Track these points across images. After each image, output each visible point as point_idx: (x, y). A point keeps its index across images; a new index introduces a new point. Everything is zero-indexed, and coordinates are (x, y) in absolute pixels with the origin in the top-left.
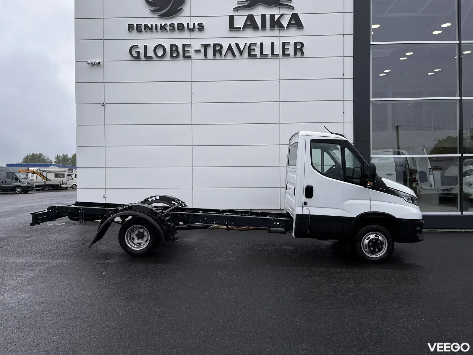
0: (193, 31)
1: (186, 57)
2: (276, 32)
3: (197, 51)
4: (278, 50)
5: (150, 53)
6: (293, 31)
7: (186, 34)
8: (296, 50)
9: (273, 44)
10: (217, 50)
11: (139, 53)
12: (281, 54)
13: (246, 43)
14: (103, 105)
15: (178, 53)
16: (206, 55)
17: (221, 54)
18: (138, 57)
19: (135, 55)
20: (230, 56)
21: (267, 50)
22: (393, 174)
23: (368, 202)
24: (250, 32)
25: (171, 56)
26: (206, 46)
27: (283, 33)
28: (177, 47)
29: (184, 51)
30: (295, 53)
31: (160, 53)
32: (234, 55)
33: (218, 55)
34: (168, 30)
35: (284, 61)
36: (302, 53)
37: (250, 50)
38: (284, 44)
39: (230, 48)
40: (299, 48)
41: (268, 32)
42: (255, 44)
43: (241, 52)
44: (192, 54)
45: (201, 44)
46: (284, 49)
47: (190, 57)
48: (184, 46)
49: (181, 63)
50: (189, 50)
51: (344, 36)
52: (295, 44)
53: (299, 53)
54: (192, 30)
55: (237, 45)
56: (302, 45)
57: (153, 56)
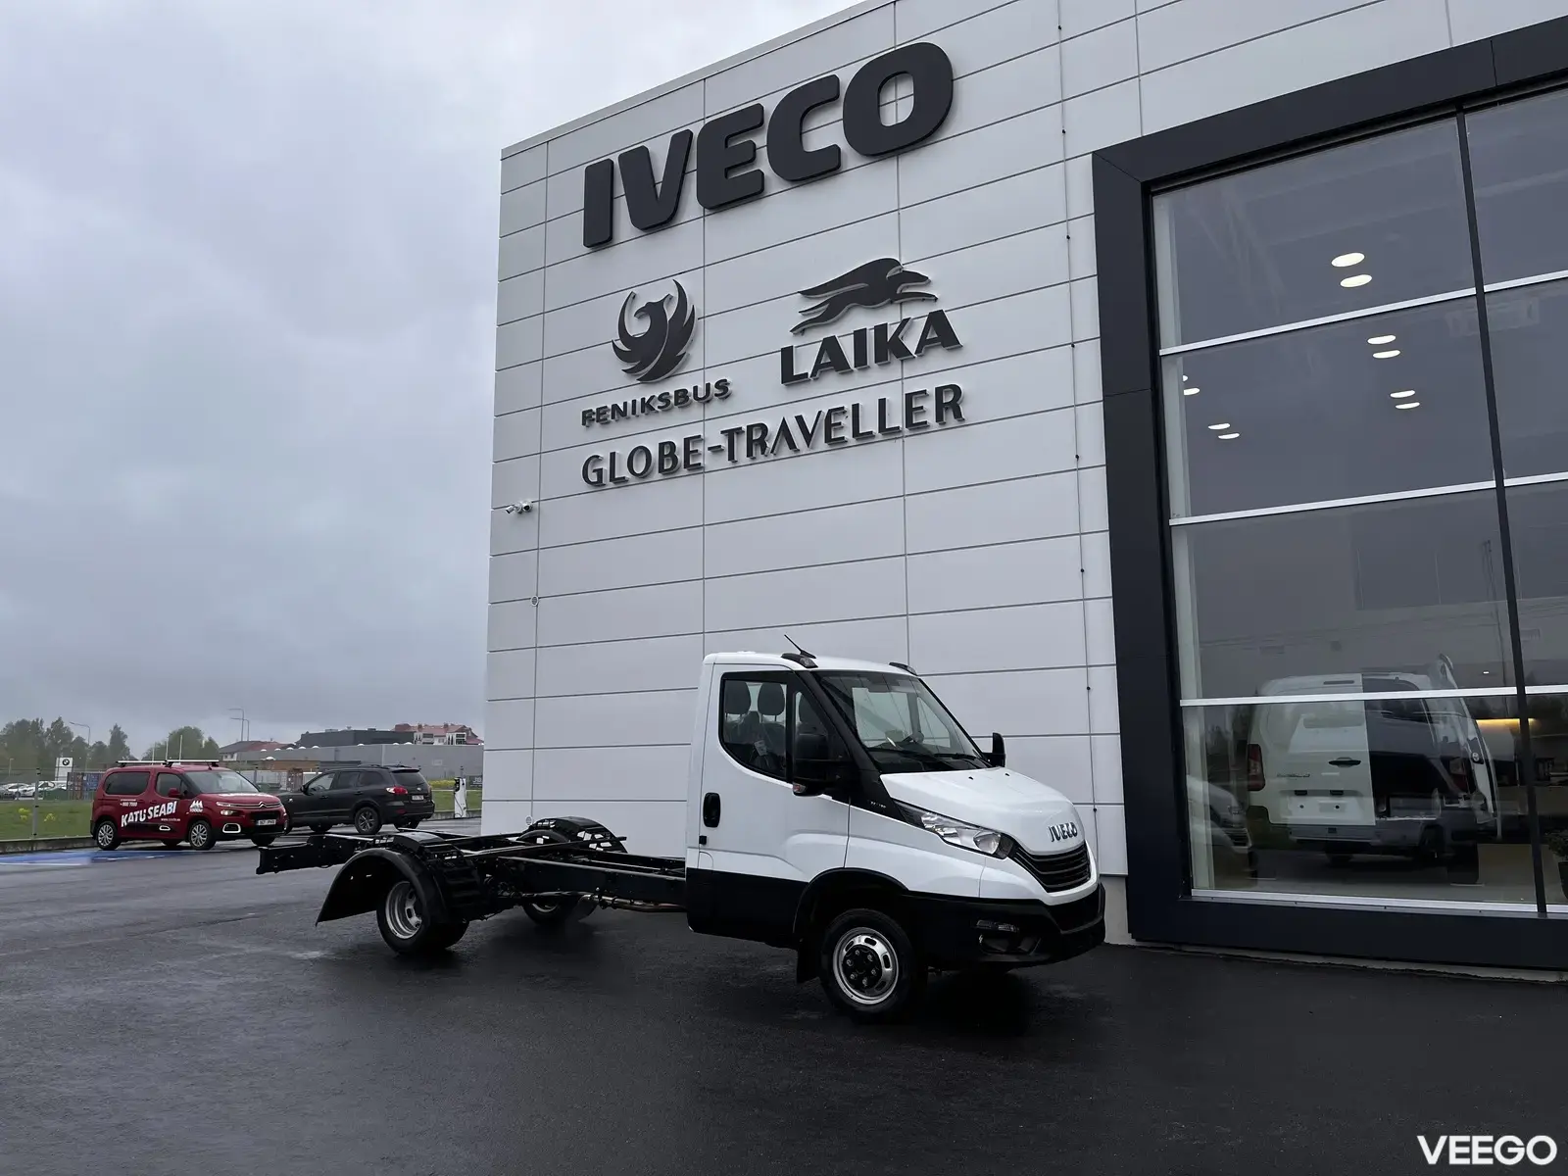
0: (708, 401)
1: (693, 468)
2: (894, 369)
3: (716, 449)
4: (896, 419)
5: (622, 471)
6: (938, 358)
7: (695, 411)
8: (940, 407)
9: (882, 403)
10: (757, 440)
11: (599, 472)
13: (820, 412)
14: (534, 600)
15: (675, 460)
16: (731, 457)
17: (764, 447)
18: (599, 484)
19: (593, 478)
20: (786, 451)
21: (869, 423)
23: (842, 840)
24: (832, 381)
25: (661, 470)
26: (731, 434)
27: (910, 369)
28: (672, 445)
29: (687, 453)
30: (939, 418)
31: (639, 468)
32: (792, 445)
33: (757, 452)
34: (656, 409)
35: (915, 443)
36: (958, 415)
37: (829, 426)
38: (909, 397)
39: (784, 428)
40: (950, 402)
41: (876, 373)
42: (841, 410)
43: (808, 437)
44: (707, 460)
45: (722, 432)
46: (910, 411)
47: (698, 466)
48: (687, 441)
49: (684, 485)
50: (697, 451)
51: (1073, 346)
52: (939, 391)
53: (949, 417)
54: (706, 400)
55: (800, 419)
56: (956, 390)
57: (628, 475)
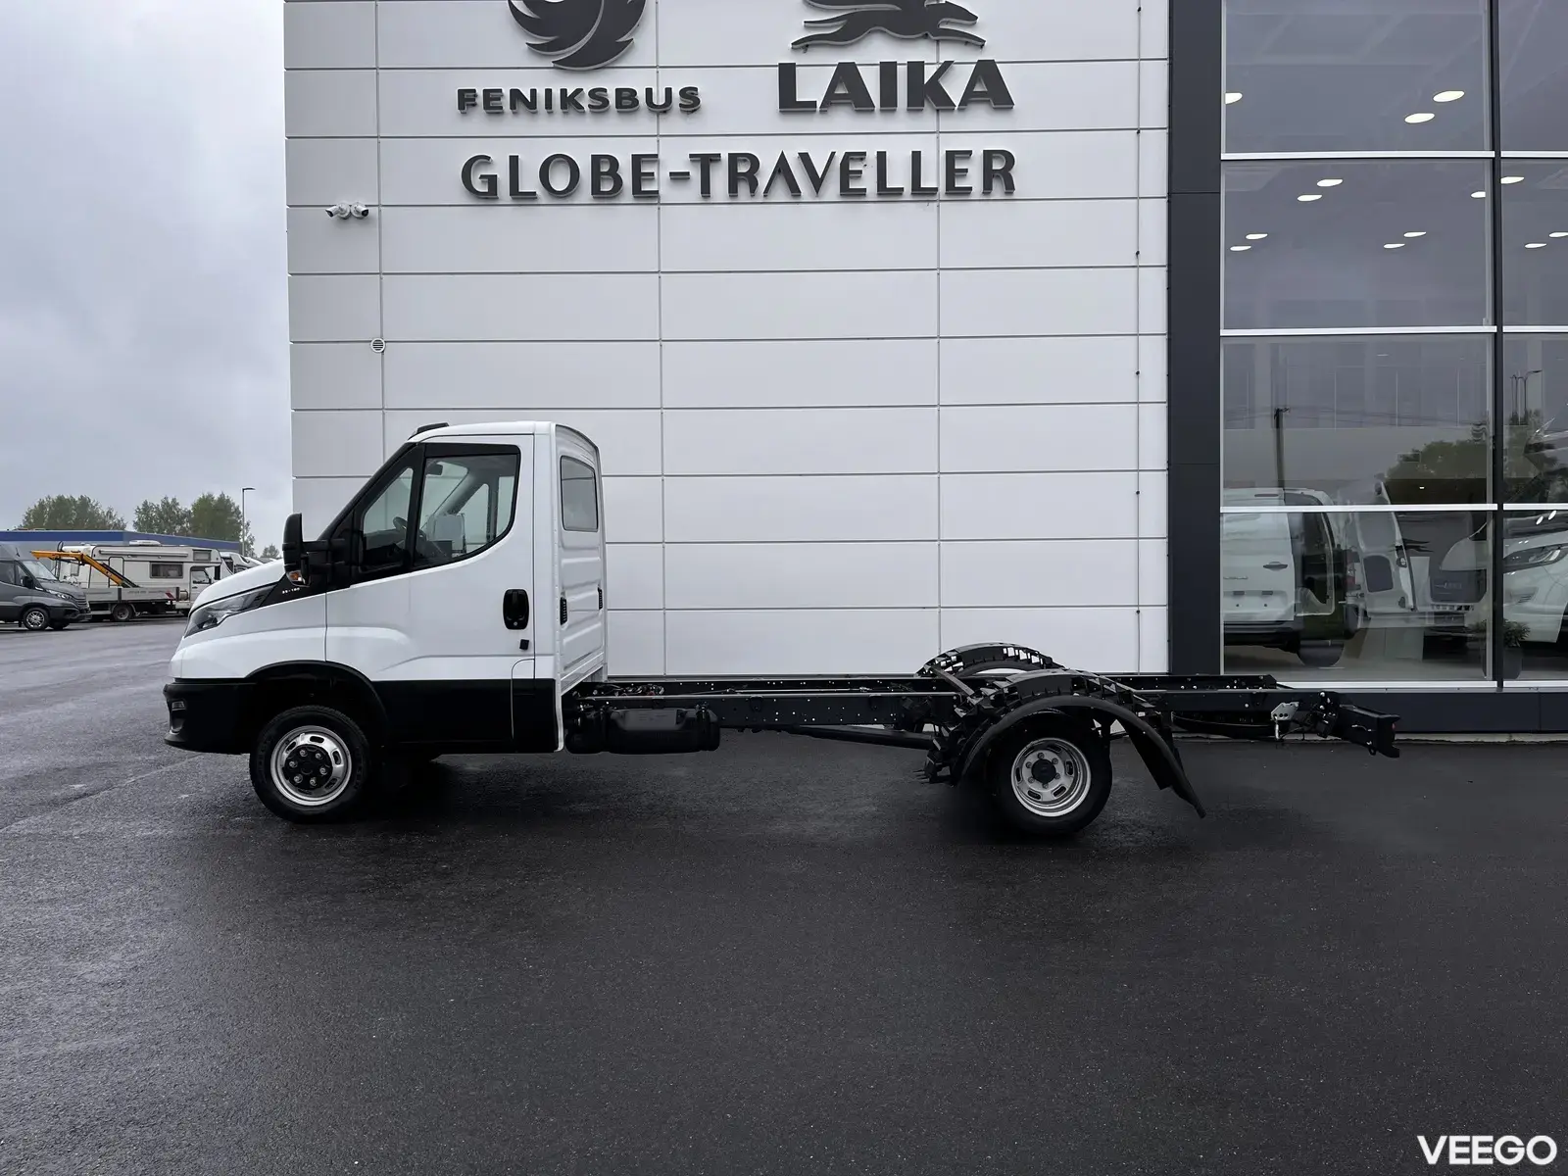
0: (665, 112)
1: (644, 195)
2: (928, 119)
3: (679, 177)
4: (933, 176)
5: (530, 182)
6: (981, 116)
7: (644, 122)
8: (989, 176)
9: (916, 157)
10: (743, 173)
11: (492, 181)
12: (942, 188)
13: (833, 154)
14: (378, 345)
15: (618, 183)
16: (706, 189)
17: (753, 186)
18: (490, 195)
19: (481, 187)
20: (781, 192)
21: (899, 177)
22: (1286, 566)
24: (843, 119)
25: (596, 190)
26: (706, 161)
27: (948, 122)
28: (614, 163)
29: (638, 177)
30: (987, 188)
31: (561, 182)
32: (794, 189)
33: (743, 189)
34: (586, 108)
35: (953, 212)
36: (1010, 187)
37: (846, 174)
38: (951, 156)
39: (782, 167)
40: (999, 172)
41: (902, 119)
42: (861, 156)
43: (817, 182)
44: (661, 184)
45: (691, 156)
46: (952, 173)
47: (655, 194)
48: (637, 160)
49: (627, 216)
50: (652, 174)
51: (1138, 132)
52: (989, 156)
53: (998, 188)
54: (663, 110)
55: (805, 158)
56: (1009, 159)
57: (539, 189)
